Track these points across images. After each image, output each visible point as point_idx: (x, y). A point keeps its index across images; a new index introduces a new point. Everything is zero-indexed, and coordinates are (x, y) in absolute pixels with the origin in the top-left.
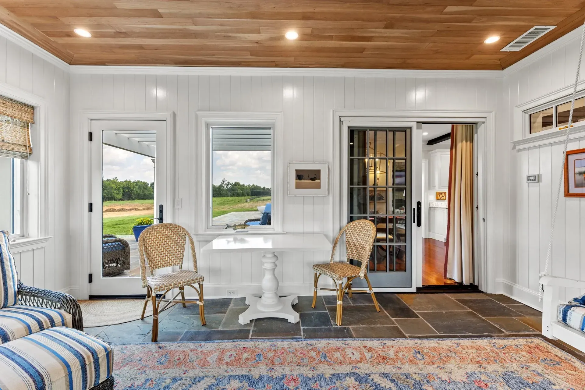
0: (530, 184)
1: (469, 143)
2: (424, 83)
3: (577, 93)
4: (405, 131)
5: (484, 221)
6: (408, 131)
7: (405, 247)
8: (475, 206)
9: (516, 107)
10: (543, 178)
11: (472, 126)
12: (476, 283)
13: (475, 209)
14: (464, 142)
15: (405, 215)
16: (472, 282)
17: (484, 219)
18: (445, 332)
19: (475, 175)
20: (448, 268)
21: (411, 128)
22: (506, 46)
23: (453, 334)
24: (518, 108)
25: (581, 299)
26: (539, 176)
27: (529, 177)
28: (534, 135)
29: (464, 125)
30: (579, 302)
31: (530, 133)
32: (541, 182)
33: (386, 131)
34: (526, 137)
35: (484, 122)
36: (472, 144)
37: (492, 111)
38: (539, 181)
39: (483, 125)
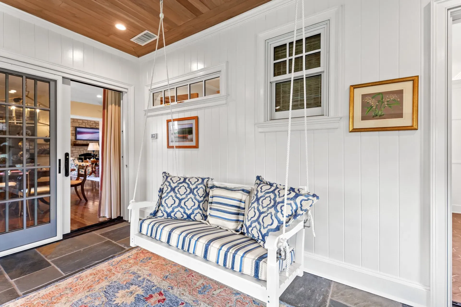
0: (153, 140)
1: (117, 106)
2: (83, 47)
3: (170, 85)
4: (49, 83)
5: (127, 167)
6: (52, 84)
7: (49, 198)
8: (122, 156)
9: (146, 86)
10: (159, 137)
11: (119, 93)
12: (122, 216)
13: (121, 158)
14: (113, 105)
15: (49, 167)
16: (119, 215)
17: (126, 165)
18: (72, 271)
19: (121, 132)
20: (101, 208)
21: (55, 81)
22: (133, 38)
23: (80, 268)
24: (147, 87)
25: (153, 213)
26: (157, 134)
27: (152, 135)
28: (155, 107)
29: (113, 92)
30: (152, 215)
31: (153, 106)
32: (158, 139)
33: (22, 77)
34: (151, 108)
35: (126, 92)
36: (120, 107)
37: (132, 86)
38: (157, 138)
39: (126, 94)
